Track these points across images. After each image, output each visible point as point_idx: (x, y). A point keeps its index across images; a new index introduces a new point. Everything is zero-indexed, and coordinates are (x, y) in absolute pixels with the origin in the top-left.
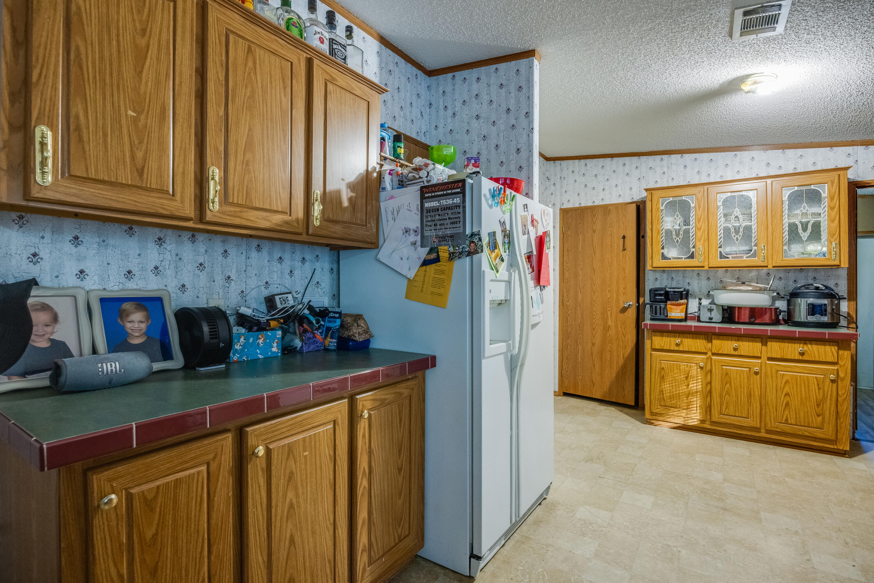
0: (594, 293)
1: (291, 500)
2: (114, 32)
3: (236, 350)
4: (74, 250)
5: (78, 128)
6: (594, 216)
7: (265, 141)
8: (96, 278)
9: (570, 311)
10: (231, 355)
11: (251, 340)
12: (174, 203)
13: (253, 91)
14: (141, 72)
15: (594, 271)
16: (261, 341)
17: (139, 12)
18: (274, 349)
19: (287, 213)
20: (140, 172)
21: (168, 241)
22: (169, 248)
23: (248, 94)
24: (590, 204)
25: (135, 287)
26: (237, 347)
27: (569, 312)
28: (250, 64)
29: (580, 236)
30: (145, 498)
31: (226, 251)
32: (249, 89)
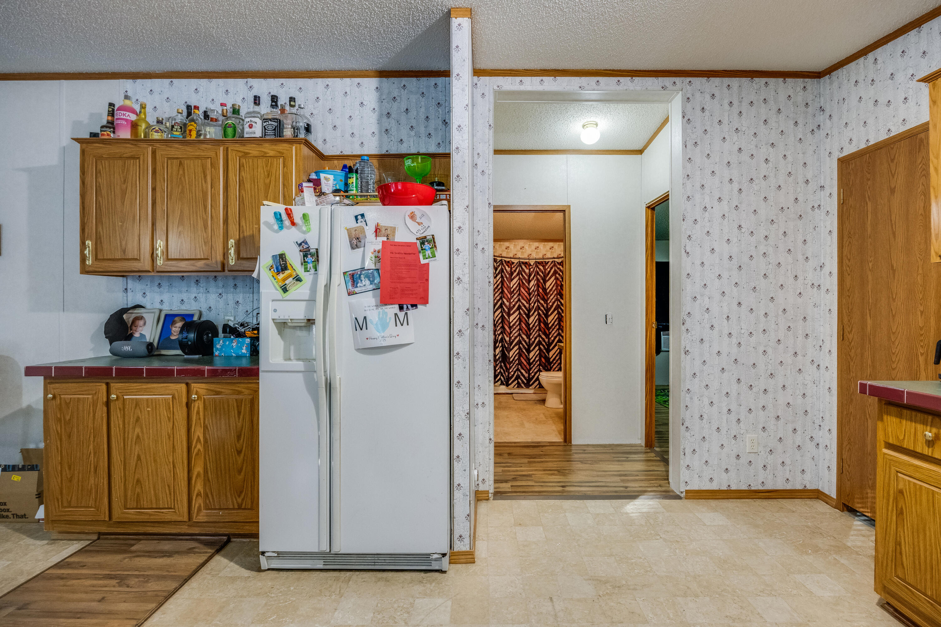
0: (894, 316)
1: (138, 434)
2: (112, 187)
3: (218, 349)
4: (159, 290)
5: (100, 238)
6: (892, 160)
7: (191, 216)
8: (167, 304)
9: (853, 351)
10: (214, 351)
11: (227, 343)
12: (140, 264)
13: (182, 189)
14: (124, 202)
15: (894, 271)
16: (234, 344)
17: (123, 172)
18: (244, 351)
19: (208, 259)
20: (124, 251)
21: (201, 282)
22: (202, 286)
23: (180, 191)
24: (883, 137)
25: (185, 308)
26: (218, 346)
27: (852, 354)
28: (181, 172)
29: (869, 204)
30: (66, 402)
31: (235, 285)
32: (181, 187)
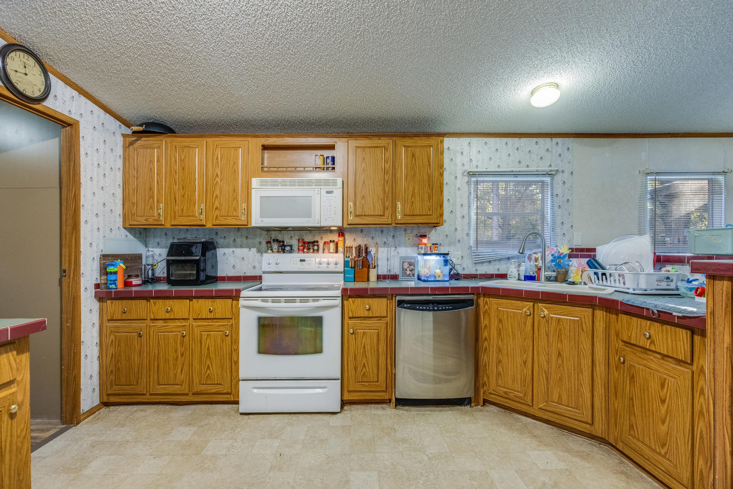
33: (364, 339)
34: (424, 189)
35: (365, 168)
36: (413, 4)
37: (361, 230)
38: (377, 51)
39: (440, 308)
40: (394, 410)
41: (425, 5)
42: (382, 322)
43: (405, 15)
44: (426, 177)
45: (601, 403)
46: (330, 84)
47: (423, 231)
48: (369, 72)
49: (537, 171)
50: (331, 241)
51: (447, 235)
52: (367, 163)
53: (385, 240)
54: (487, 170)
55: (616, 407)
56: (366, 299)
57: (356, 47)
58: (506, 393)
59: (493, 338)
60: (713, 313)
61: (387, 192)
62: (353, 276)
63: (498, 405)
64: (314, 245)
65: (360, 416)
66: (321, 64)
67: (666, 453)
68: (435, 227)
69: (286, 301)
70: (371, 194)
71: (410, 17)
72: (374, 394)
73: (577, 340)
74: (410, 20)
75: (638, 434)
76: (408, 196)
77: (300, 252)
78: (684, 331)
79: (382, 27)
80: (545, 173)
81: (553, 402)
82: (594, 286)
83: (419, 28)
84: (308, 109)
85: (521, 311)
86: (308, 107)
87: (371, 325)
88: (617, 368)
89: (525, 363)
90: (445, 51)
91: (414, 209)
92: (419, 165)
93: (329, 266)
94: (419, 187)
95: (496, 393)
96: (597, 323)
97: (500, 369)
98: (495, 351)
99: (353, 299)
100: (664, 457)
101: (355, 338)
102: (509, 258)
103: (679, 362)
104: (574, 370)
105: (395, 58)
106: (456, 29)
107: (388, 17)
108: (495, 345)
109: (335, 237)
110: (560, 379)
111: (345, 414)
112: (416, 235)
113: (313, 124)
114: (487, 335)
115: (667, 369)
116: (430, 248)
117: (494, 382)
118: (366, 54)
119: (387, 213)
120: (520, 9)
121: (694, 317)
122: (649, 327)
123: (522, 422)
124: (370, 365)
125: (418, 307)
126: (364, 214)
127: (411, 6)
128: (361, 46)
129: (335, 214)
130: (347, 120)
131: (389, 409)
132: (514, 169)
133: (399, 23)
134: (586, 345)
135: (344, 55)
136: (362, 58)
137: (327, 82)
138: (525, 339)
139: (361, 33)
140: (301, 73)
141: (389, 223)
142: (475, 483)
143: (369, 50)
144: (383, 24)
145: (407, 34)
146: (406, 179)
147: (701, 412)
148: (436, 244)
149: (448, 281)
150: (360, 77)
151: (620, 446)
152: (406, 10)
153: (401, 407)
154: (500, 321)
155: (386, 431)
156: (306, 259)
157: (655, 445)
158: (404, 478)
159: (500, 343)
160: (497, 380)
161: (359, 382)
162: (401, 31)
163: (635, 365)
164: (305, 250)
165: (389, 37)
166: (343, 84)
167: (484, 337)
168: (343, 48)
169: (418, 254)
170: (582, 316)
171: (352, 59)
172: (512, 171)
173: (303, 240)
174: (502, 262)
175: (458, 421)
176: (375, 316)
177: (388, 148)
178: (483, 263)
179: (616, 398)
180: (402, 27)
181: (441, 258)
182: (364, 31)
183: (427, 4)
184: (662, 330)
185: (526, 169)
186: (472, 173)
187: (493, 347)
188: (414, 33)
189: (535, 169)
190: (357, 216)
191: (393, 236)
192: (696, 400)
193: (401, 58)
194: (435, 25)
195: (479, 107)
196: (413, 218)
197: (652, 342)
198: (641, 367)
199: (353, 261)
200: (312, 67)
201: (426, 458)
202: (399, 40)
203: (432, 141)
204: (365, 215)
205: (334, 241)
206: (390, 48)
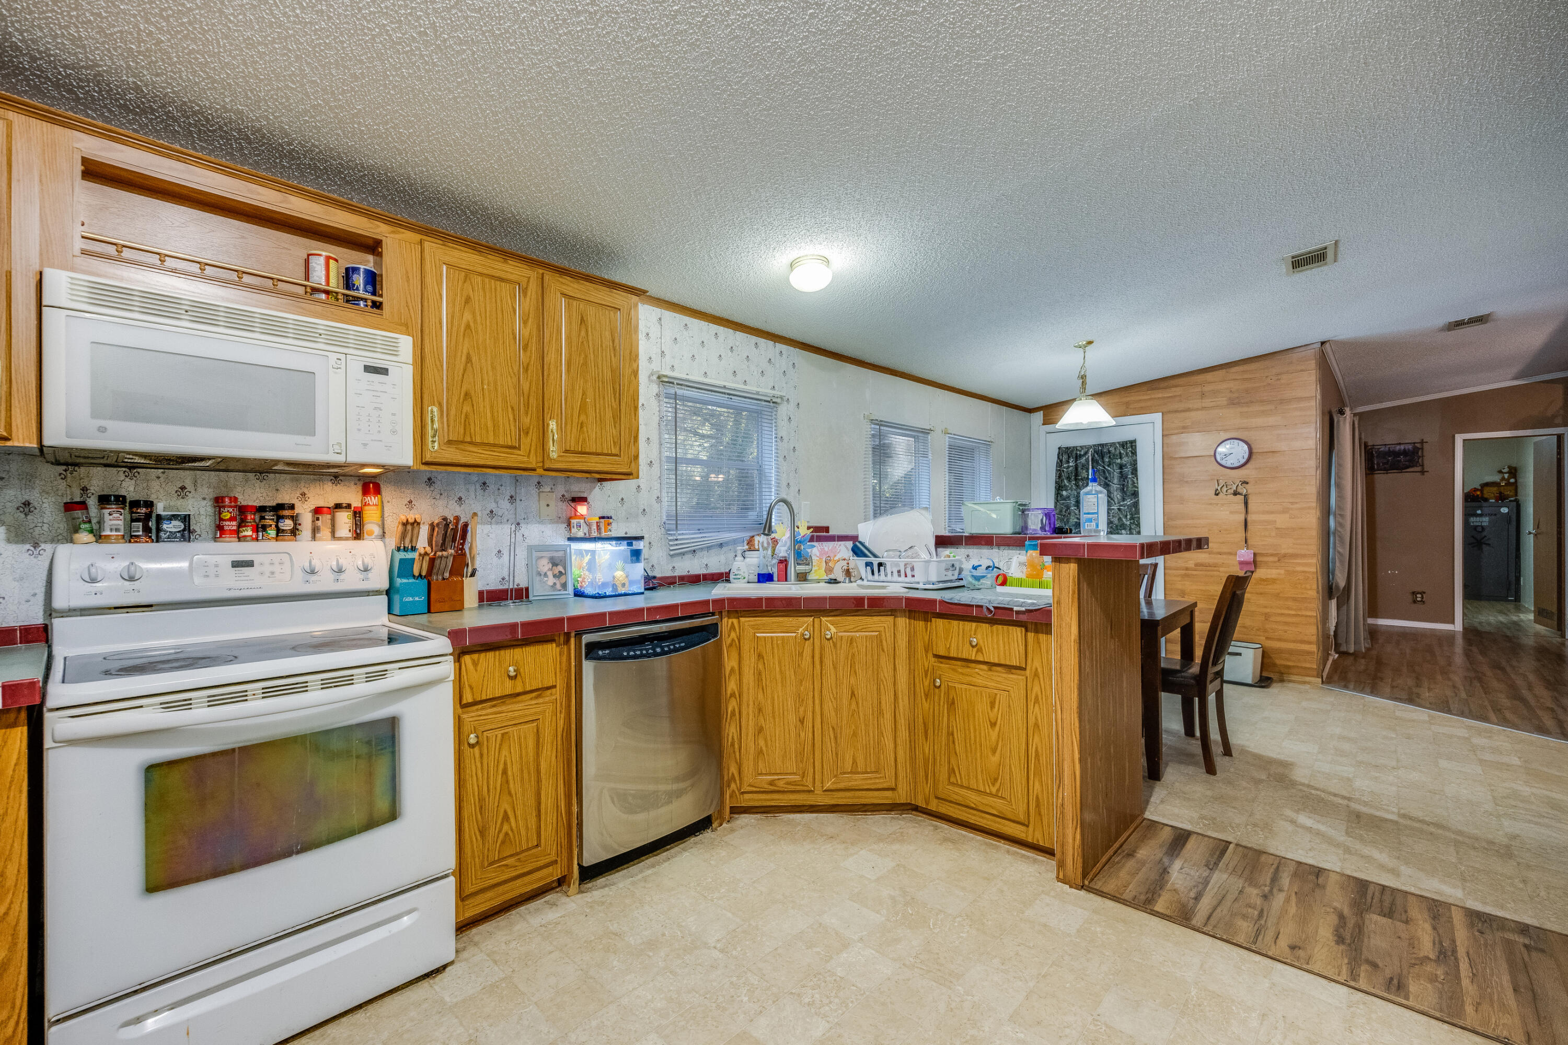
33: (505, 752)
34: (604, 398)
35: (472, 324)
36: (733, 23)
37: (429, 479)
38: (602, 69)
39: (666, 649)
40: (580, 896)
41: (749, 38)
42: (547, 699)
43: (705, 33)
44: (608, 374)
45: (905, 753)
46: (430, 79)
47: (577, 489)
48: (554, 102)
49: (758, 393)
50: (338, 506)
51: (622, 499)
52: (477, 311)
53: (492, 506)
54: (688, 377)
55: (927, 752)
56: (508, 651)
57: (565, 34)
58: (772, 783)
59: (748, 689)
60: (1059, 603)
61: (526, 392)
62: (423, 598)
63: (754, 810)
64: (283, 517)
65: (513, 945)
66: (443, 18)
67: (998, 790)
68: (600, 480)
69: (268, 693)
70: (486, 392)
71: (711, 43)
72: (526, 879)
73: (875, 667)
74: (707, 48)
75: (961, 778)
76: (573, 408)
77: (227, 537)
78: (1019, 629)
79: (648, 28)
80: (769, 399)
81: (845, 773)
82: (865, 583)
83: (711, 72)
84: (306, 112)
85: (794, 635)
86: (314, 107)
87: (521, 713)
88: (927, 696)
89: (802, 721)
90: (723, 137)
91: (584, 440)
92: (594, 345)
93: (343, 576)
94: (595, 392)
95: (754, 789)
96: (899, 636)
97: (762, 743)
98: (751, 713)
99: (475, 656)
100: (996, 796)
101: (481, 755)
102: (721, 545)
103: (1010, 668)
104: (873, 714)
105: (629, 103)
106: (765, 110)
107: (675, 17)
108: (751, 703)
109: (352, 495)
110: (855, 734)
111: (466, 960)
112: (563, 496)
113: (291, 155)
114: (735, 687)
115: (998, 682)
116: (598, 526)
117: (751, 770)
118: (575, 60)
119: (526, 442)
120: (862, 129)
121: (1036, 610)
122: (975, 631)
123: (799, 824)
124: (518, 813)
125: (625, 654)
126: (468, 439)
127: (728, 26)
128: (579, 37)
129: (394, 432)
130: (411, 185)
131: (564, 899)
132: (728, 384)
133: (684, 40)
134: (887, 673)
135: (522, 34)
136: (558, 65)
137: (427, 71)
138: (801, 681)
139: (596, 12)
140: (360, 9)
141: (530, 466)
142: (818, 949)
143: (588, 57)
144: (656, 24)
145: (685, 70)
146: (568, 371)
147: (1036, 725)
148: (608, 518)
149: (643, 593)
150: (524, 102)
151: (933, 806)
152: (713, 25)
153: (590, 885)
154: (760, 656)
155: (601, 947)
156: (257, 560)
157: (984, 785)
158: (711, 1011)
159: (760, 696)
160: (756, 764)
161: (491, 864)
162: (679, 57)
163: (956, 685)
164: (248, 532)
165: (647, 55)
166: (467, 96)
167: (729, 692)
168: (532, 19)
169: (570, 539)
170: (882, 629)
171: (536, 54)
172: (725, 387)
173: (236, 499)
174: (713, 551)
175: (712, 862)
176: (528, 689)
177: (526, 288)
178: (683, 554)
179: (926, 738)
180: (685, 52)
181: (623, 547)
182: (607, 12)
183: (753, 40)
184: (992, 632)
185: (741, 386)
186: (666, 380)
187: (748, 705)
188: (698, 76)
189: (755, 389)
190: (450, 442)
191: (511, 497)
192: (1030, 712)
193: (641, 108)
194: (740, 82)
195: (706, 257)
196: (584, 460)
197: (980, 650)
198: (964, 686)
199: (427, 558)
200: (410, 14)
201: (716, 954)
202: (662, 73)
203: (619, 298)
204: (471, 443)
205: (349, 506)
206: (633, 78)
